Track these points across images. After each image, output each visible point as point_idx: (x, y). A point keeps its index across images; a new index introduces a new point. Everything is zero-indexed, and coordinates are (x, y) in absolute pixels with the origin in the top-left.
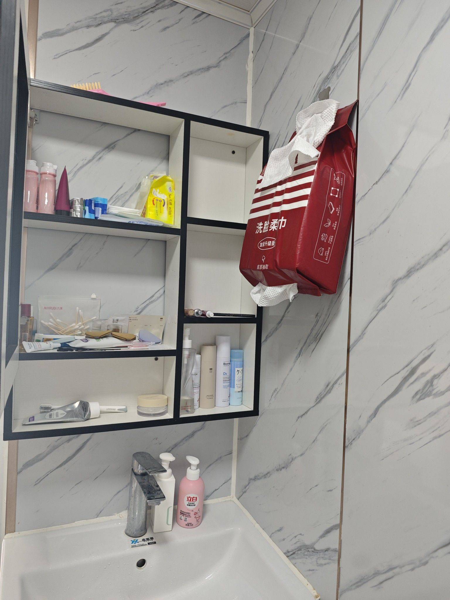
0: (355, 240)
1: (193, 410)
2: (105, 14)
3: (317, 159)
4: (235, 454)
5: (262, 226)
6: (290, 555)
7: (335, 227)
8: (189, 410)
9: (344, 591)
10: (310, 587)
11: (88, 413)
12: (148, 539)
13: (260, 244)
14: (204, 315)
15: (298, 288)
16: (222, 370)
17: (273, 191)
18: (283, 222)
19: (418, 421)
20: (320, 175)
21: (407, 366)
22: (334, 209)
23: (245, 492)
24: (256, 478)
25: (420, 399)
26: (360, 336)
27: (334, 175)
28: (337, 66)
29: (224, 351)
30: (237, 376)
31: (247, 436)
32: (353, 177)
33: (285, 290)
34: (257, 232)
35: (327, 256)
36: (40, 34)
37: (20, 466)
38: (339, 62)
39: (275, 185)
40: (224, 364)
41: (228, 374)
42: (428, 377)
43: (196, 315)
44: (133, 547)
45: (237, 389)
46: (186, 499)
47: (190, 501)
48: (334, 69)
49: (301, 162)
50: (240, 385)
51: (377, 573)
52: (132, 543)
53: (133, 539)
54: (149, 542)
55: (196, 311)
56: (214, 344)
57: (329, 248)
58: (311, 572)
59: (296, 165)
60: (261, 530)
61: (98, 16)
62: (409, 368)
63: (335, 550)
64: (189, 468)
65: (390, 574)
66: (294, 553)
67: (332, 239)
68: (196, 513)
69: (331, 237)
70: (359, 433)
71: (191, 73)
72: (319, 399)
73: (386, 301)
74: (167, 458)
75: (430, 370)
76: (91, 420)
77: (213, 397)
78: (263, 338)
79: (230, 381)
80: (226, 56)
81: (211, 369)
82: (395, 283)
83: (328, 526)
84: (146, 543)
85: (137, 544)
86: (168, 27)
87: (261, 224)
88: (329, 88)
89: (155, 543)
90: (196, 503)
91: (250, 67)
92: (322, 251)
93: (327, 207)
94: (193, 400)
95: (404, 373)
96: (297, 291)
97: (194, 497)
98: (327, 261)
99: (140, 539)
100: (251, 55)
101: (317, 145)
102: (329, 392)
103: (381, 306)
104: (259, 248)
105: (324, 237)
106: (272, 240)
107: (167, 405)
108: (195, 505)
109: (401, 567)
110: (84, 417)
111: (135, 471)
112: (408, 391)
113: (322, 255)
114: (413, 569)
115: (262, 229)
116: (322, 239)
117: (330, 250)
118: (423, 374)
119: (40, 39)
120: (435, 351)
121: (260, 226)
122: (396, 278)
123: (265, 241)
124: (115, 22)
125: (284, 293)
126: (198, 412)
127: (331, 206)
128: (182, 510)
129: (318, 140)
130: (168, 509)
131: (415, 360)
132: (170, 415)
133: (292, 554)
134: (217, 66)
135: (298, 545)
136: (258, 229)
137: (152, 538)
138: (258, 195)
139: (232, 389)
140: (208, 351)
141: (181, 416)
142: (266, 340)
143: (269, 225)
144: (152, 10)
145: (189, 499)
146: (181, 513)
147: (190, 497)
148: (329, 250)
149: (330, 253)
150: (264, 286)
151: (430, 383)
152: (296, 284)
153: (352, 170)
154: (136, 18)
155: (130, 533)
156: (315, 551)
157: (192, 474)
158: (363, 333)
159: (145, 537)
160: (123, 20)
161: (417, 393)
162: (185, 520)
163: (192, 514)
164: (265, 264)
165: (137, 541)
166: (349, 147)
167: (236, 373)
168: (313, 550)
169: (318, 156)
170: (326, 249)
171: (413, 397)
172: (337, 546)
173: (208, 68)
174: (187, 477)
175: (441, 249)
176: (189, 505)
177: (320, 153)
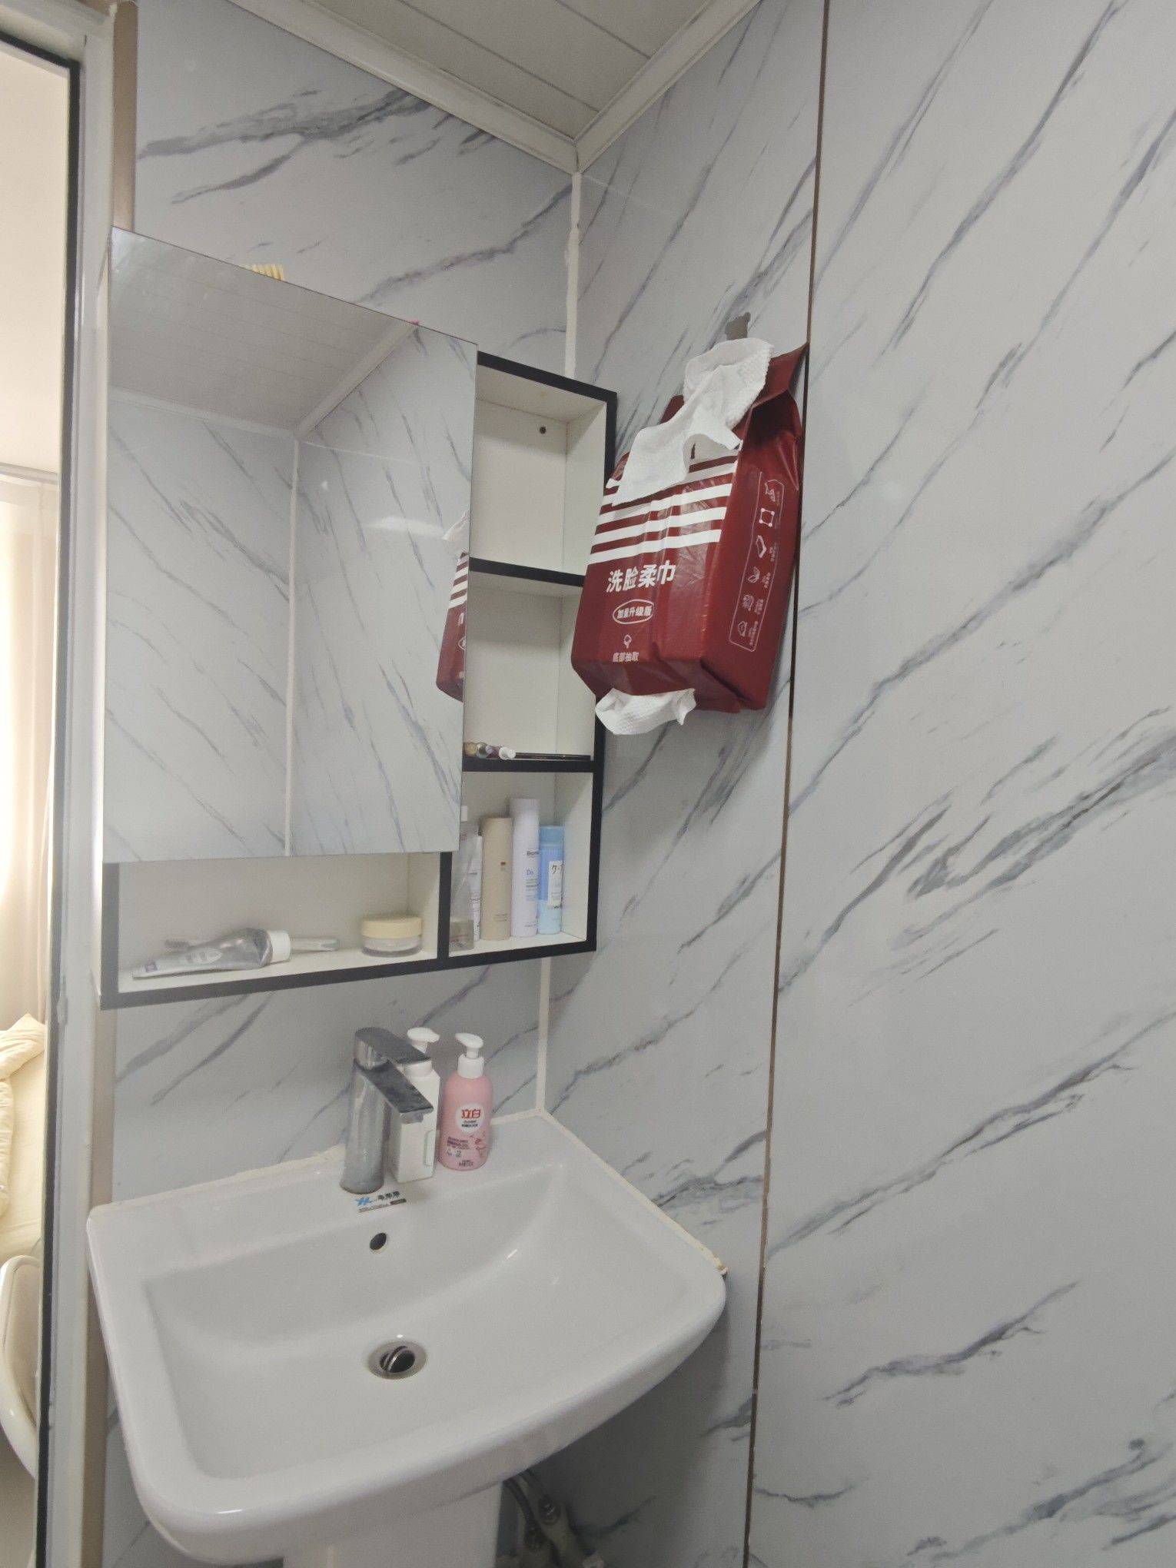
0: (799, 609)
1: (471, 943)
2: (280, 114)
3: (736, 453)
4: (543, 1028)
5: (620, 577)
6: (664, 1201)
7: (767, 582)
8: (463, 943)
9: (777, 1248)
10: (707, 1253)
11: (267, 952)
12: (388, 1195)
13: (617, 614)
14: (495, 754)
15: (697, 697)
16: (524, 866)
17: (644, 510)
18: (669, 571)
19: (918, 932)
20: (741, 482)
21: (898, 837)
22: (765, 549)
23: (566, 1098)
24: (590, 1069)
25: (921, 893)
26: (808, 788)
27: (766, 484)
28: (766, 273)
29: (527, 827)
30: (553, 878)
31: (570, 992)
32: (798, 489)
33: (670, 703)
34: (609, 589)
35: (753, 637)
36: (141, 144)
37: (121, 1066)
38: (771, 265)
39: (647, 500)
40: (529, 853)
41: (536, 872)
42: (937, 853)
43: (480, 756)
44: (361, 1211)
45: (552, 901)
46: (459, 1114)
47: (468, 1117)
48: (759, 277)
49: (702, 456)
50: (557, 895)
51: (840, 1208)
52: (360, 1204)
53: (359, 1197)
54: (392, 1199)
55: (479, 746)
56: (507, 813)
57: (756, 623)
58: (708, 1226)
59: (694, 462)
60: (603, 1165)
61: (266, 117)
62: (903, 840)
63: (757, 1180)
64: (462, 1058)
65: (866, 1203)
66: (673, 1197)
67: (761, 605)
68: (478, 1141)
69: (760, 602)
70: (805, 963)
71: (458, 260)
72: (724, 911)
73: (861, 721)
74: (422, 1037)
75: (941, 841)
76: (273, 966)
77: (506, 917)
78: (606, 801)
79: (540, 886)
80: (529, 229)
81: (503, 864)
82: (879, 687)
83: (746, 1137)
84: (388, 1201)
85: (369, 1205)
86: (412, 156)
87: (618, 573)
88: (747, 317)
89: (404, 1201)
90: (480, 1121)
91: (573, 256)
92: (744, 628)
93: (754, 545)
94: (470, 925)
95: (894, 849)
96: (693, 704)
97: (475, 1110)
98: (751, 648)
99: (373, 1196)
100: (575, 234)
101: (733, 424)
102: (746, 893)
103: (850, 731)
104: (619, 622)
105: (747, 601)
106: (644, 605)
107: (420, 936)
108: (477, 1125)
109: (885, 1189)
110: (261, 958)
111: (362, 1063)
112: (899, 882)
113: (743, 635)
114: (906, 1190)
115: (622, 584)
116: (745, 605)
117: (758, 626)
118: (929, 849)
119: (141, 157)
120: (950, 806)
121: (616, 578)
122: (881, 678)
123: (629, 606)
124: (302, 133)
125: (668, 708)
126: (481, 947)
127: (760, 542)
128: (451, 1136)
129: (733, 417)
130: (426, 1135)
131: (911, 828)
132: (430, 953)
133: (668, 1201)
134: (509, 249)
135: (682, 1181)
136: (612, 584)
137: (396, 1193)
138: (609, 517)
139: (542, 902)
140: (498, 826)
141: (452, 954)
142: (612, 804)
143: (638, 576)
144: (377, 114)
145: (466, 1114)
146: (449, 1142)
147: (467, 1110)
148: (755, 626)
149: (757, 632)
150: (624, 696)
151: (942, 863)
152: (692, 691)
153: (794, 476)
154: (346, 128)
155: (348, 1185)
156: (718, 1187)
157: (470, 1066)
158: (816, 780)
159: (382, 1191)
160: (316, 131)
161: (916, 883)
162: (458, 1156)
163: (471, 1144)
164: (631, 650)
165: (367, 1201)
166: (789, 434)
167: (551, 871)
168: (712, 1185)
169: (737, 448)
170: (751, 625)
171: (910, 890)
172: (761, 1172)
173: (491, 254)
174: (459, 1074)
175: (964, 627)
176: (466, 1126)
177: (742, 441)
